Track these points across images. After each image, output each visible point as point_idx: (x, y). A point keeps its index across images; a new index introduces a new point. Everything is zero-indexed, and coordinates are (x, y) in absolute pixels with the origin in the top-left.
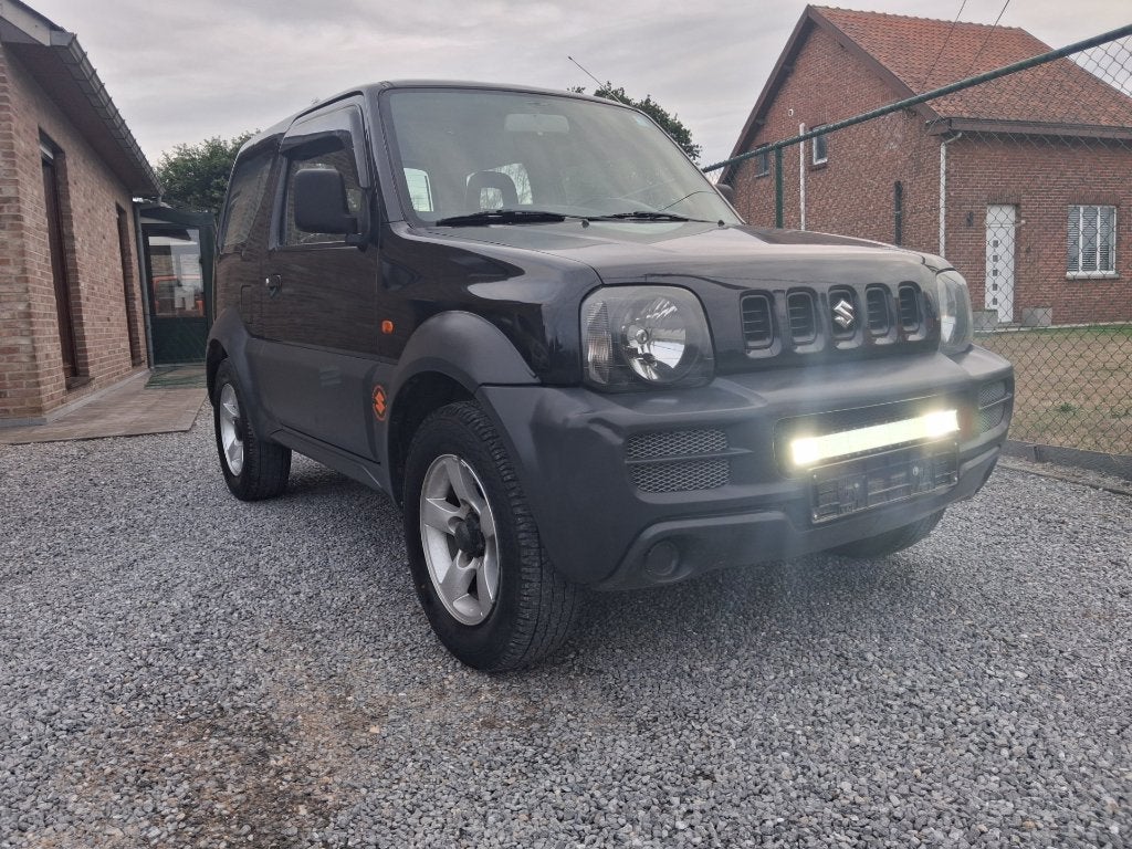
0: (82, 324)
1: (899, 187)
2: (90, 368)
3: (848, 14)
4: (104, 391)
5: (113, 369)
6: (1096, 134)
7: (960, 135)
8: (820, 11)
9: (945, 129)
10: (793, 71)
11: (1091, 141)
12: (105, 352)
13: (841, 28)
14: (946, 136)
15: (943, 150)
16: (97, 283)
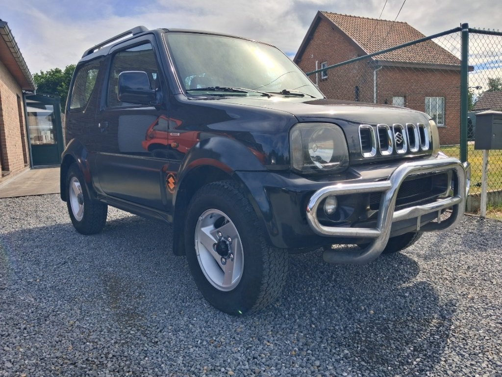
0: (6, 148)
1: (357, 89)
2: (10, 167)
3: (335, 15)
4: (15, 177)
5: (17, 168)
7: (381, 67)
8: (323, 13)
9: (376, 65)
10: (312, 38)
11: (438, 71)
12: (15, 160)
13: (332, 21)
14: (376, 67)
15: (375, 72)
16: (10, 129)
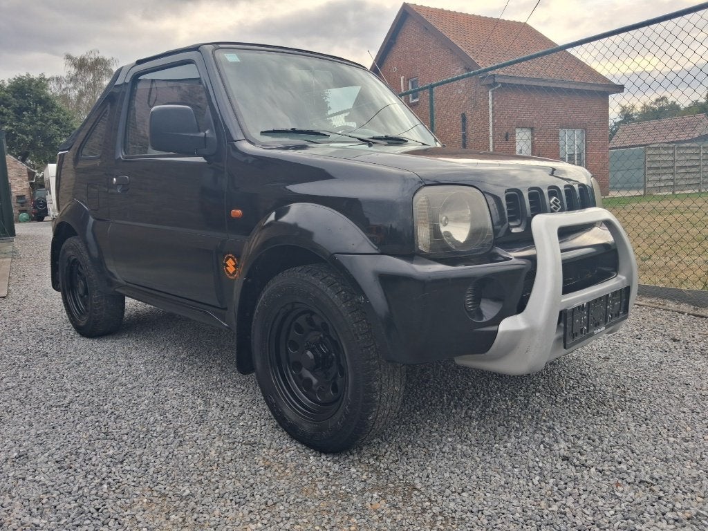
1: (464, 119)
3: (428, 9)
6: (572, 87)
7: (500, 85)
8: (411, 6)
9: (491, 82)
10: (395, 43)
11: (569, 91)
13: (425, 17)
14: (490, 86)
15: (490, 93)
